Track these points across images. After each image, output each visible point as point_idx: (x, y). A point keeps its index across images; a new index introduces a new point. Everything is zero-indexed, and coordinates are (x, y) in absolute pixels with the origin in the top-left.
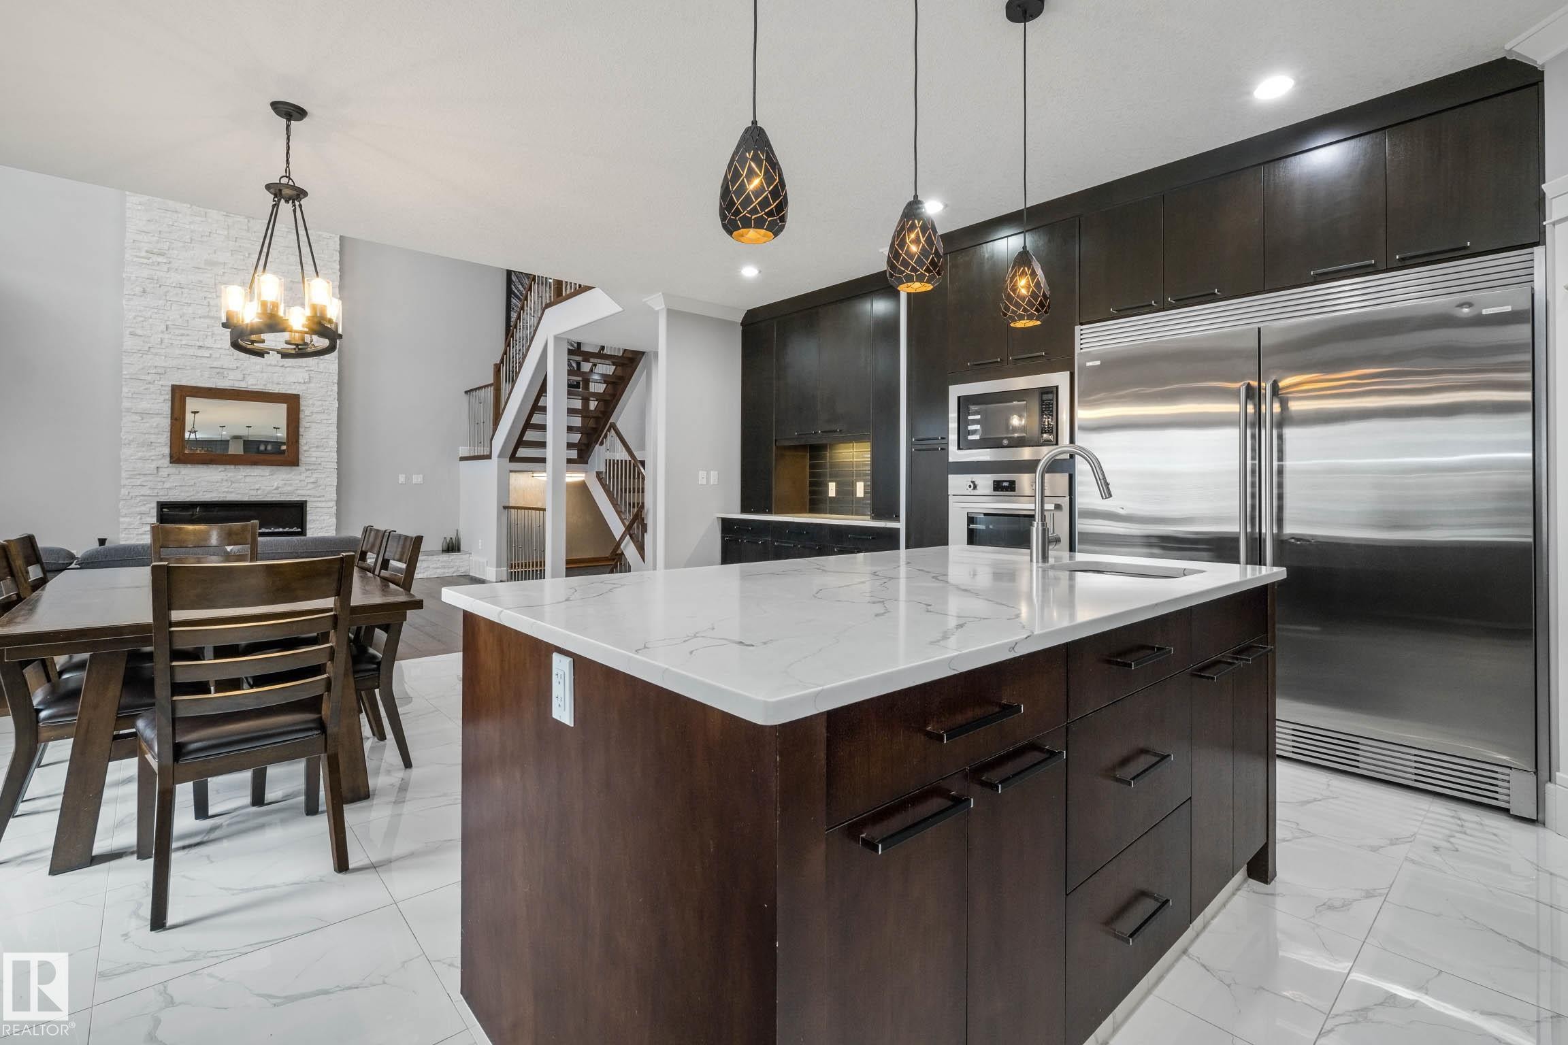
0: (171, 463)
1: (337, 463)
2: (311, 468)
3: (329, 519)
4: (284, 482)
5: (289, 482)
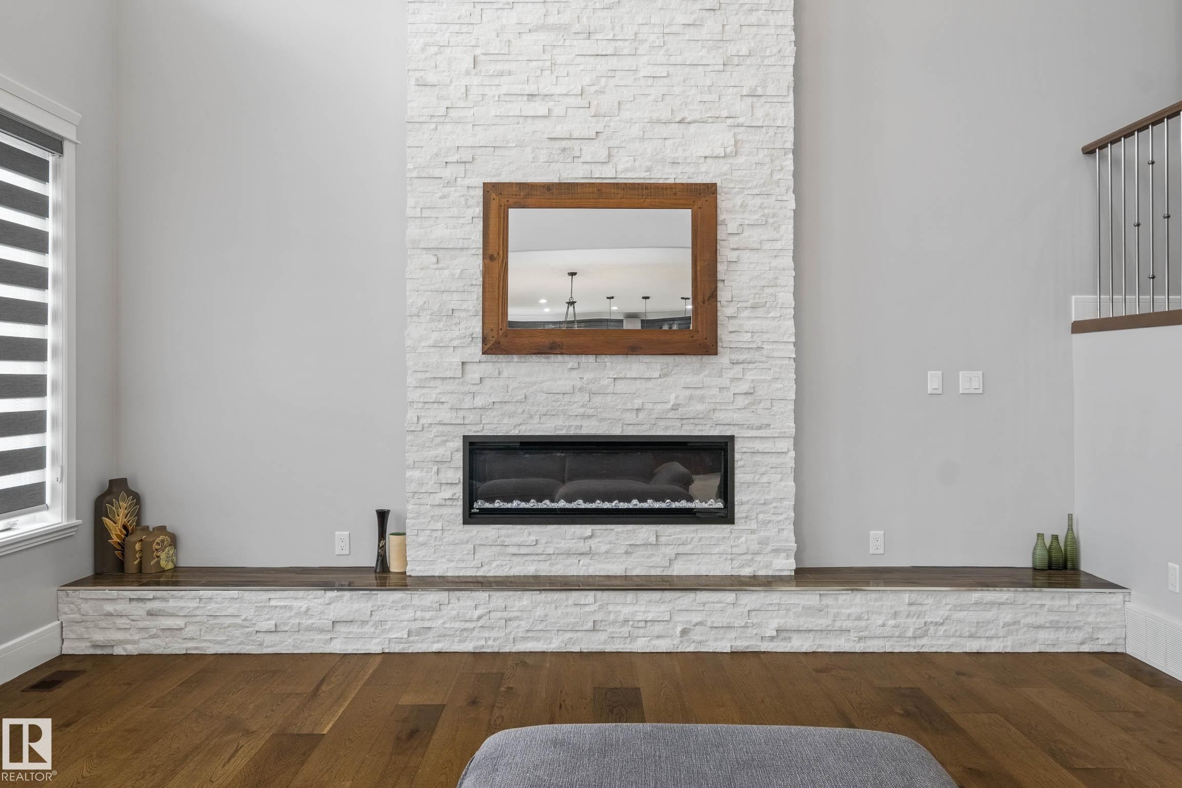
0: (483, 354)
1: (795, 344)
2: (742, 357)
3: (781, 480)
4: (689, 392)
5: (698, 392)
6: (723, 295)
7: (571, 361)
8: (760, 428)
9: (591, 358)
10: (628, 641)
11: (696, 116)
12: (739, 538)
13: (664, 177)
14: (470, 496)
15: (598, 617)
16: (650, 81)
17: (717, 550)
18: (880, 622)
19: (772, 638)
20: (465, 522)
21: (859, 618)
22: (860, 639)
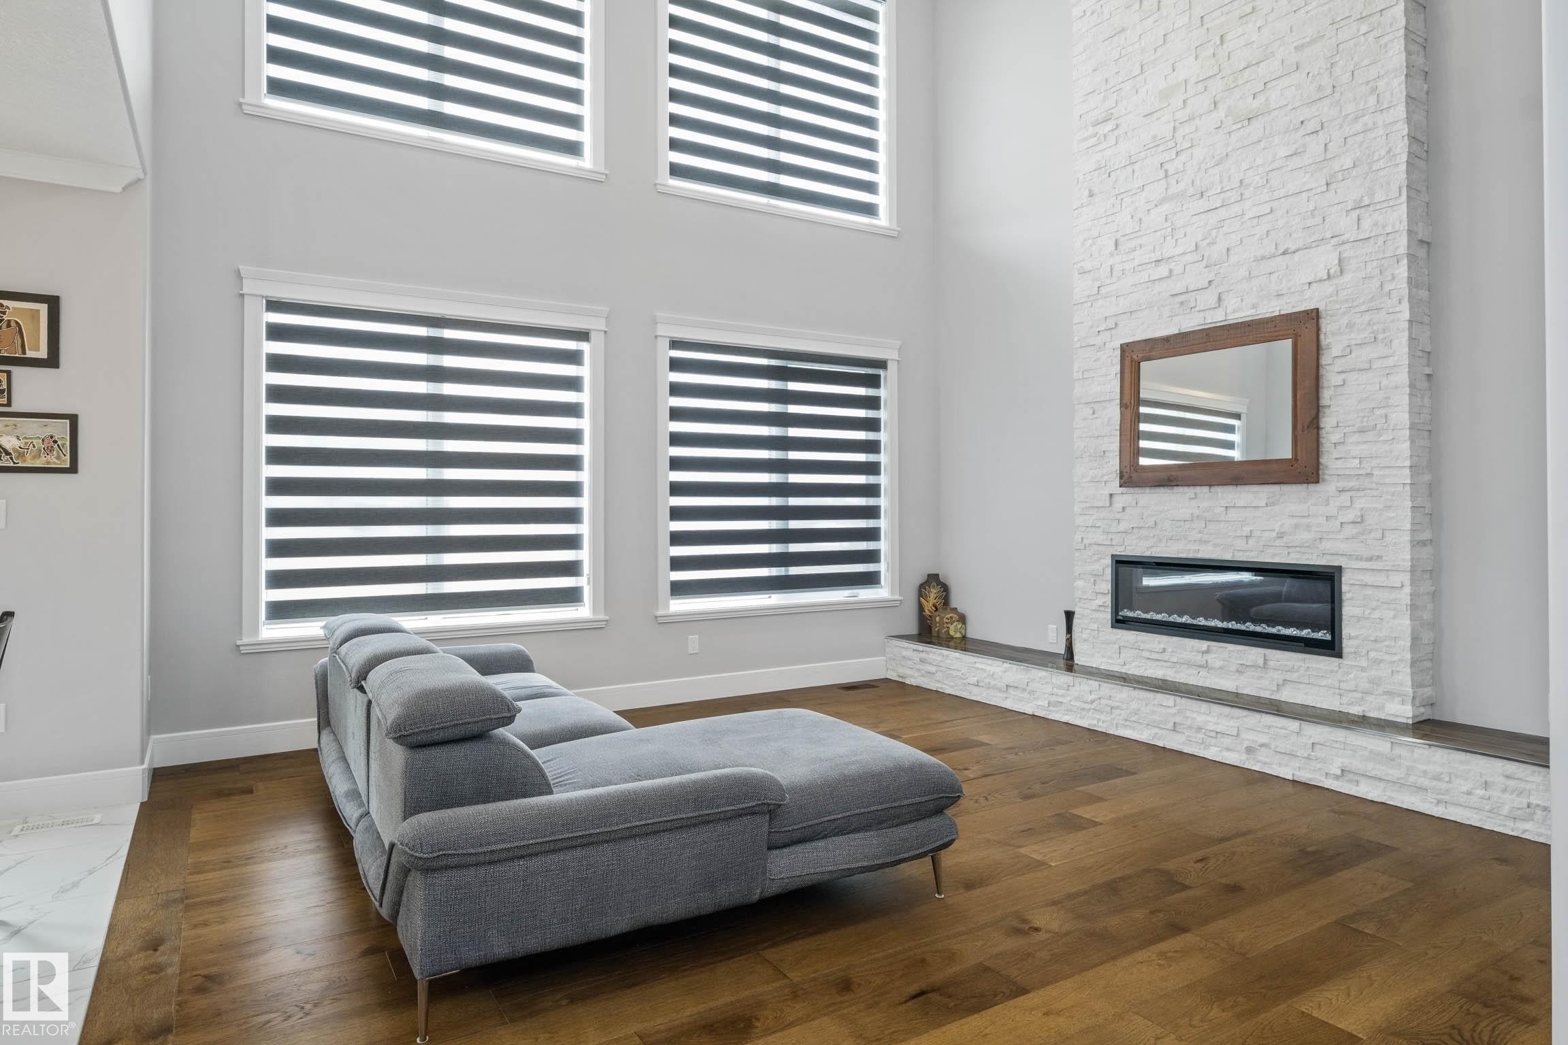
0: (1122, 486)
1: (1411, 469)
2: (1347, 484)
3: (1395, 617)
4: (1294, 521)
5: (1305, 521)
6: (1327, 422)
7: (1190, 491)
8: (1370, 559)
9: (1206, 489)
10: (1202, 747)
11: (1300, 244)
12: (1348, 673)
13: (1270, 310)
14: (1116, 607)
15: (1178, 720)
16: (1255, 221)
17: (1324, 682)
18: (1464, 789)
19: (1337, 777)
20: (1113, 626)
21: (1438, 778)
22: (1439, 802)
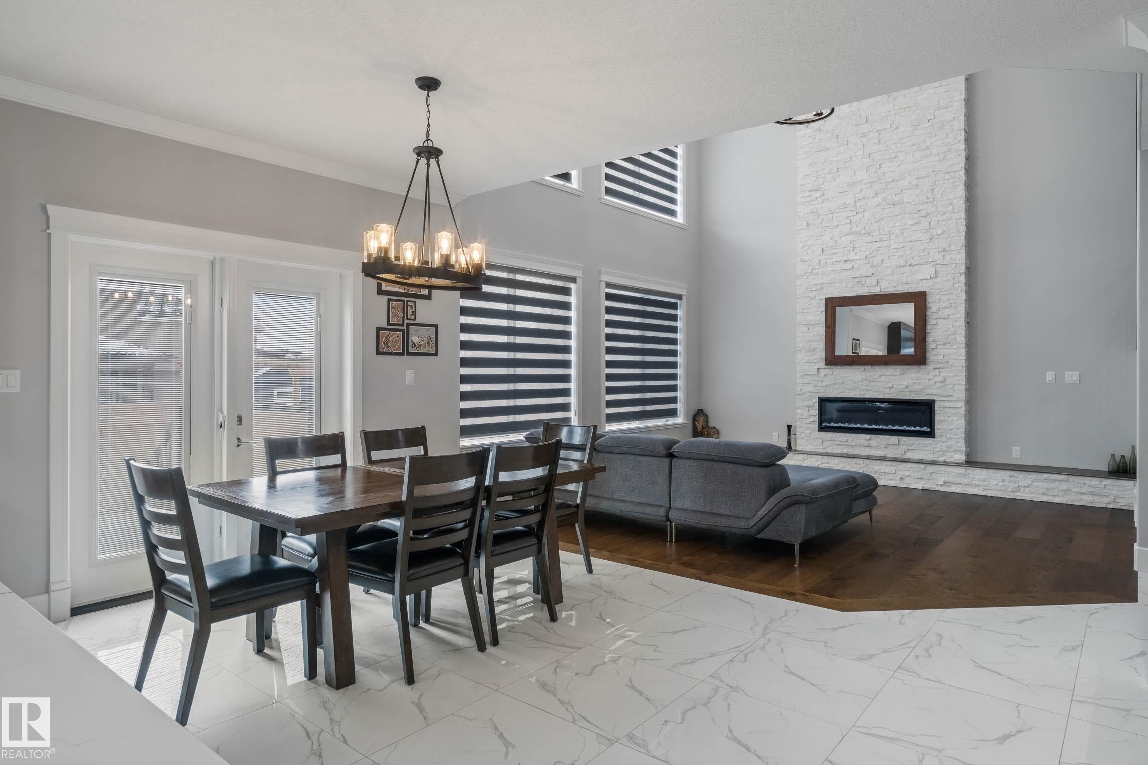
0: (826, 365)
1: (966, 359)
2: (938, 366)
3: (958, 420)
4: (913, 381)
5: (918, 381)
6: (930, 339)
7: (861, 368)
8: (947, 397)
9: (870, 367)
11: (917, 262)
12: (937, 444)
13: (903, 289)
14: (821, 422)
16: (896, 250)
17: (927, 449)
18: (994, 483)
19: (942, 485)
20: (819, 431)
21: (984, 480)
22: (985, 489)
